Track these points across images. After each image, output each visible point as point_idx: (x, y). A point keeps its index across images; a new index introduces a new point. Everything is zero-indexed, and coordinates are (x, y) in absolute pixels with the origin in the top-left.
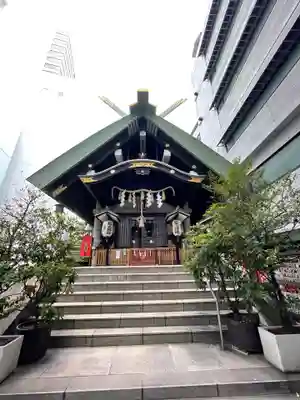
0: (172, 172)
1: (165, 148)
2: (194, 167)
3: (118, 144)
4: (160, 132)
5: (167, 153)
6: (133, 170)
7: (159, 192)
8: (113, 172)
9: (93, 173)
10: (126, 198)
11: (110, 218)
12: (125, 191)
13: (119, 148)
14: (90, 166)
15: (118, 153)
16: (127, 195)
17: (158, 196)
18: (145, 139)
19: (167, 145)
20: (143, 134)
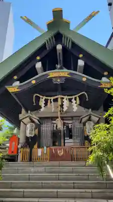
0: (84, 79)
1: (79, 58)
2: (106, 73)
3: (38, 58)
4: (73, 44)
5: (81, 63)
6: (51, 79)
7: (74, 97)
8: (34, 82)
9: (18, 83)
10: (46, 104)
11: (32, 121)
12: (45, 98)
13: (39, 61)
14: (15, 77)
16: (46, 101)
17: (73, 100)
18: (61, 52)
19: (81, 56)
20: (59, 47)
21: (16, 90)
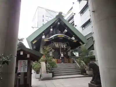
0: (69, 39)
1: (66, 29)
2: (74, 36)
3: (52, 27)
4: (65, 24)
5: (66, 31)
6: (59, 37)
7: (64, 43)
8: (53, 38)
15: (52, 30)
20: (59, 23)
21: (47, 40)
